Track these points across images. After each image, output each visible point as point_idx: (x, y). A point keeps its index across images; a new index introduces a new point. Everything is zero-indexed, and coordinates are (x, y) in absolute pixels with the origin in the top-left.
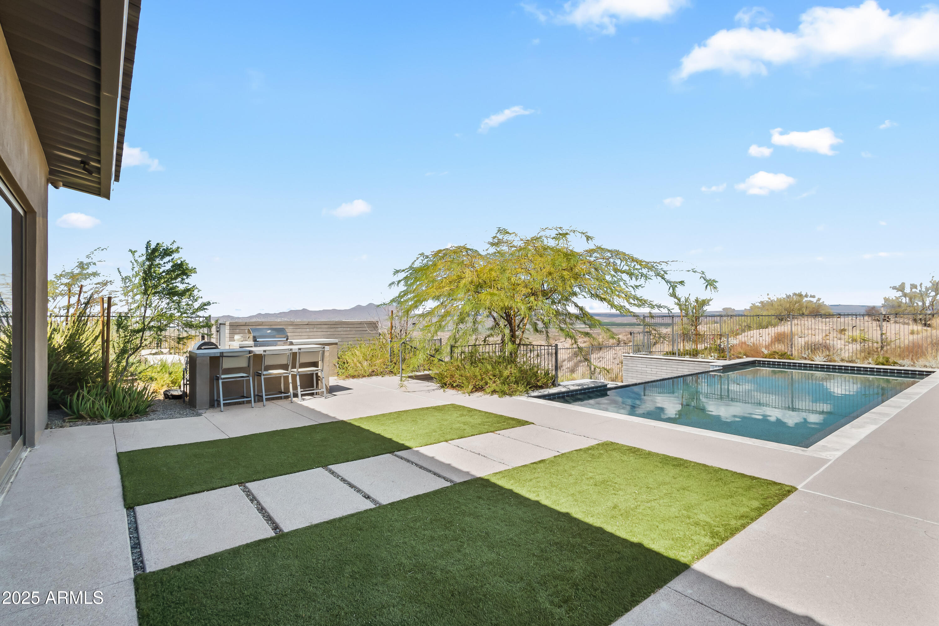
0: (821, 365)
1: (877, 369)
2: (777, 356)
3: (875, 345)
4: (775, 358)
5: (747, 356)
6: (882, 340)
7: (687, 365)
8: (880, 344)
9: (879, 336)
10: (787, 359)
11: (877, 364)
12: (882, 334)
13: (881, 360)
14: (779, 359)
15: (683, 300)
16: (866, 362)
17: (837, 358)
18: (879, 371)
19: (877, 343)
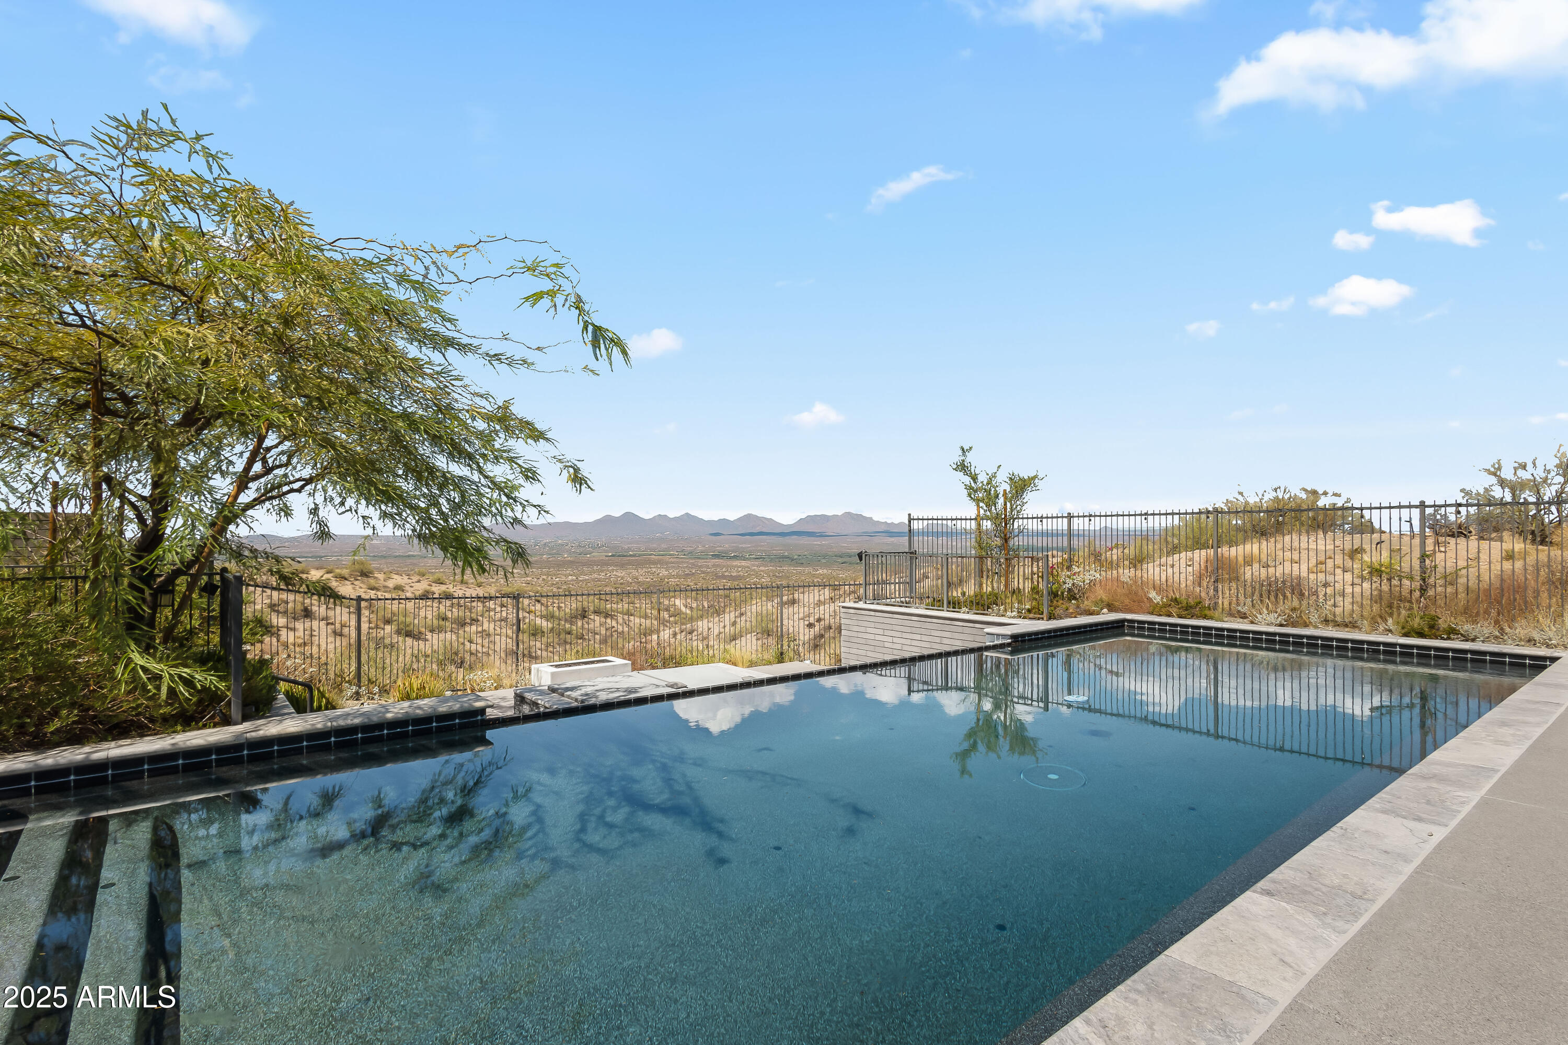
0: (1267, 634)
1: (1402, 646)
2: (1174, 611)
3: (1406, 582)
4: (1169, 615)
5: (1111, 608)
6: (1423, 569)
7: (960, 629)
8: (1417, 584)
9: (1416, 564)
10: (1198, 617)
11: (1406, 635)
12: (1423, 557)
13: (1416, 622)
14: (1180, 617)
15: (982, 478)
16: (1381, 628)
17: (1314, 618)
18: (1407, 653)
19: (1411, 578)
